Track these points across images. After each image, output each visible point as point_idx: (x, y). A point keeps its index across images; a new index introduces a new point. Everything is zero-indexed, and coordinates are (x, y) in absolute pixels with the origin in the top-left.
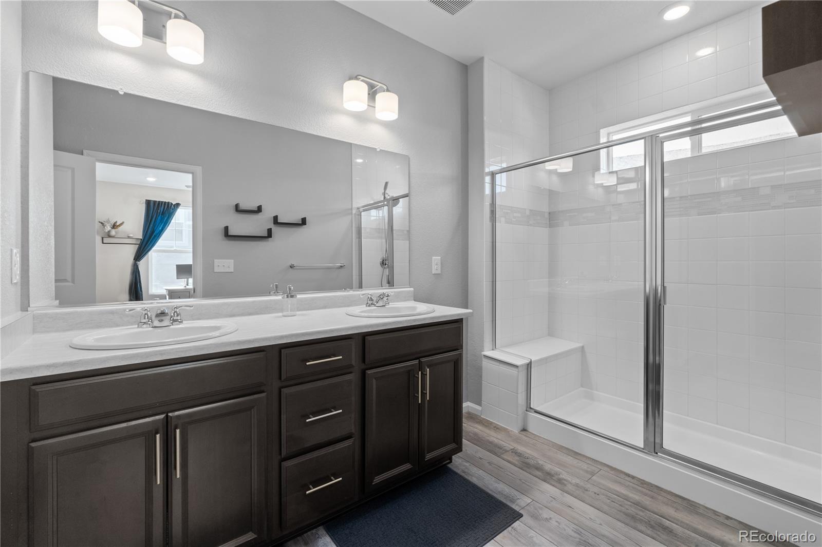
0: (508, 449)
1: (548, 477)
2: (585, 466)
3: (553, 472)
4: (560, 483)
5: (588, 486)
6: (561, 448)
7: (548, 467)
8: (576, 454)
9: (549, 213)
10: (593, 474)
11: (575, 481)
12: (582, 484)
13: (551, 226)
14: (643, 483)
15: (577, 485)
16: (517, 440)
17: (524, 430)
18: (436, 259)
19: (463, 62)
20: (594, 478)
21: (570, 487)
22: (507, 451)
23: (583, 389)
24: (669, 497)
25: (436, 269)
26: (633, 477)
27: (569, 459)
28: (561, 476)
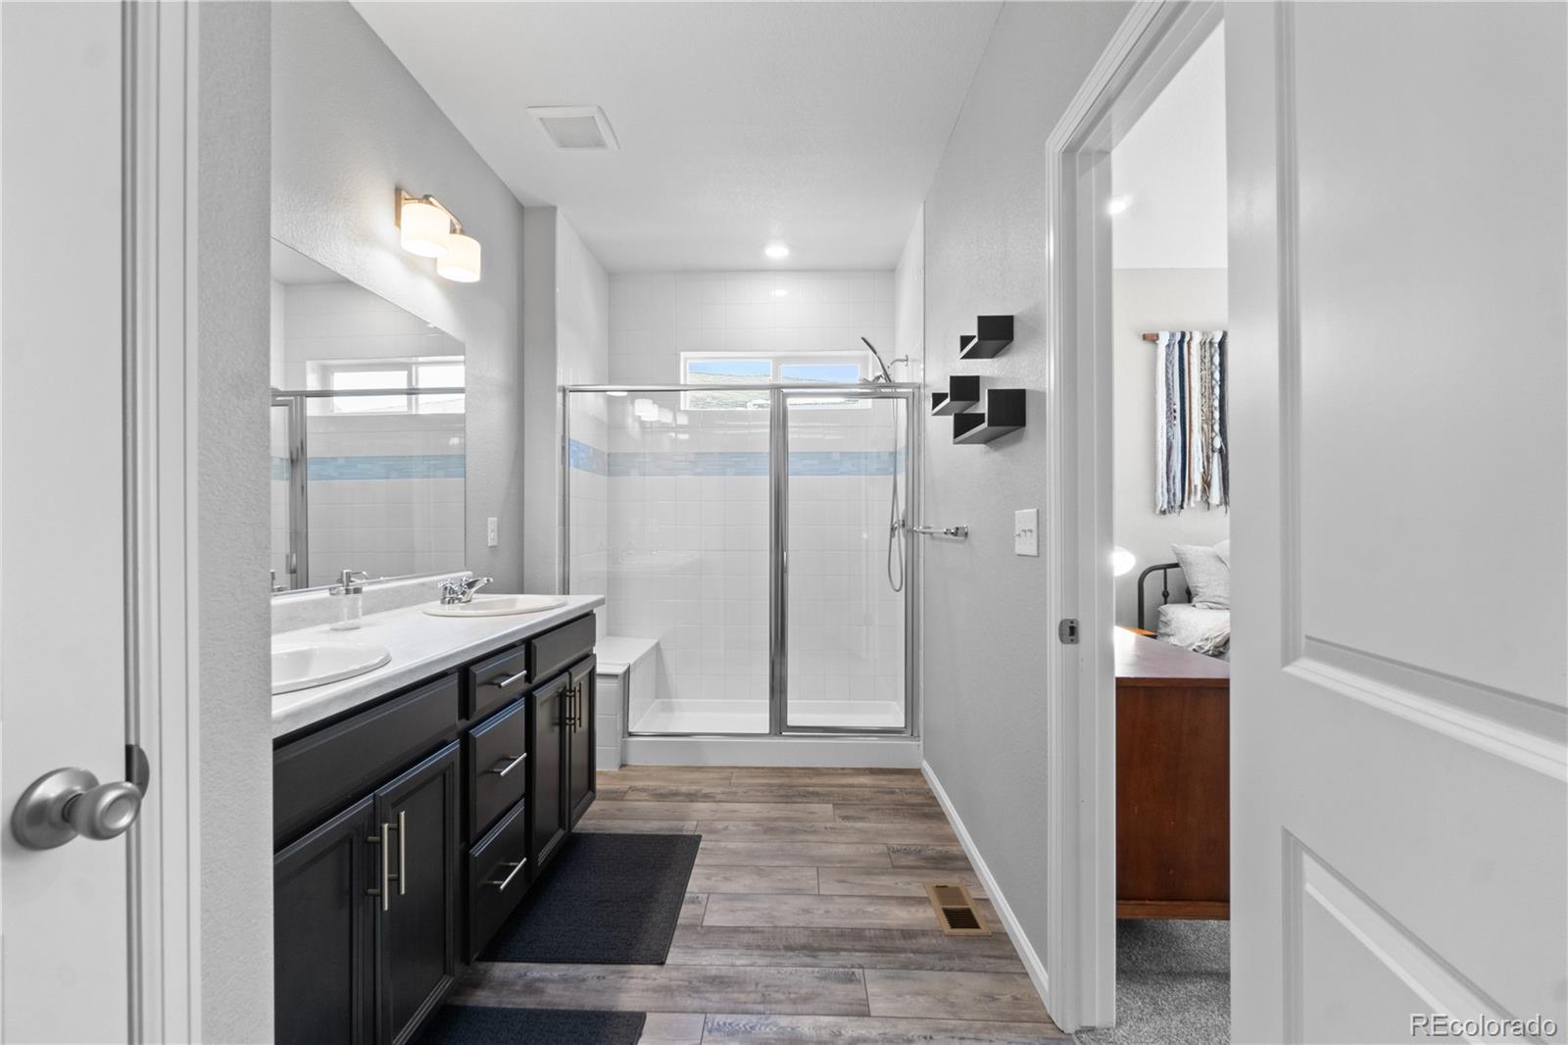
0: (625, 790)
1: (692, 797)
2: (716, 776)
3: (693, 792)
4: (707, 797)
5: (734, 789)
6: (679, 768)
7: (684, 789)
8: (700, 769)
9: (609, 455)
10: (729, 779)
11: (719, 790)
12: (727, 790)
13: (610, 473)
14: (774, 769)
15: (724, 793)
16: (625, 778)
17: (623, 766)
18: (492, 521)
19: (521, 201)
20: (732, 781)
21: (719, 797)
22: (626, 792)
23: (660, 700)
24: (798, 771)
25: (492, 538)
26: (763, 768)
27: (696, 775)
28: (703, 792)
